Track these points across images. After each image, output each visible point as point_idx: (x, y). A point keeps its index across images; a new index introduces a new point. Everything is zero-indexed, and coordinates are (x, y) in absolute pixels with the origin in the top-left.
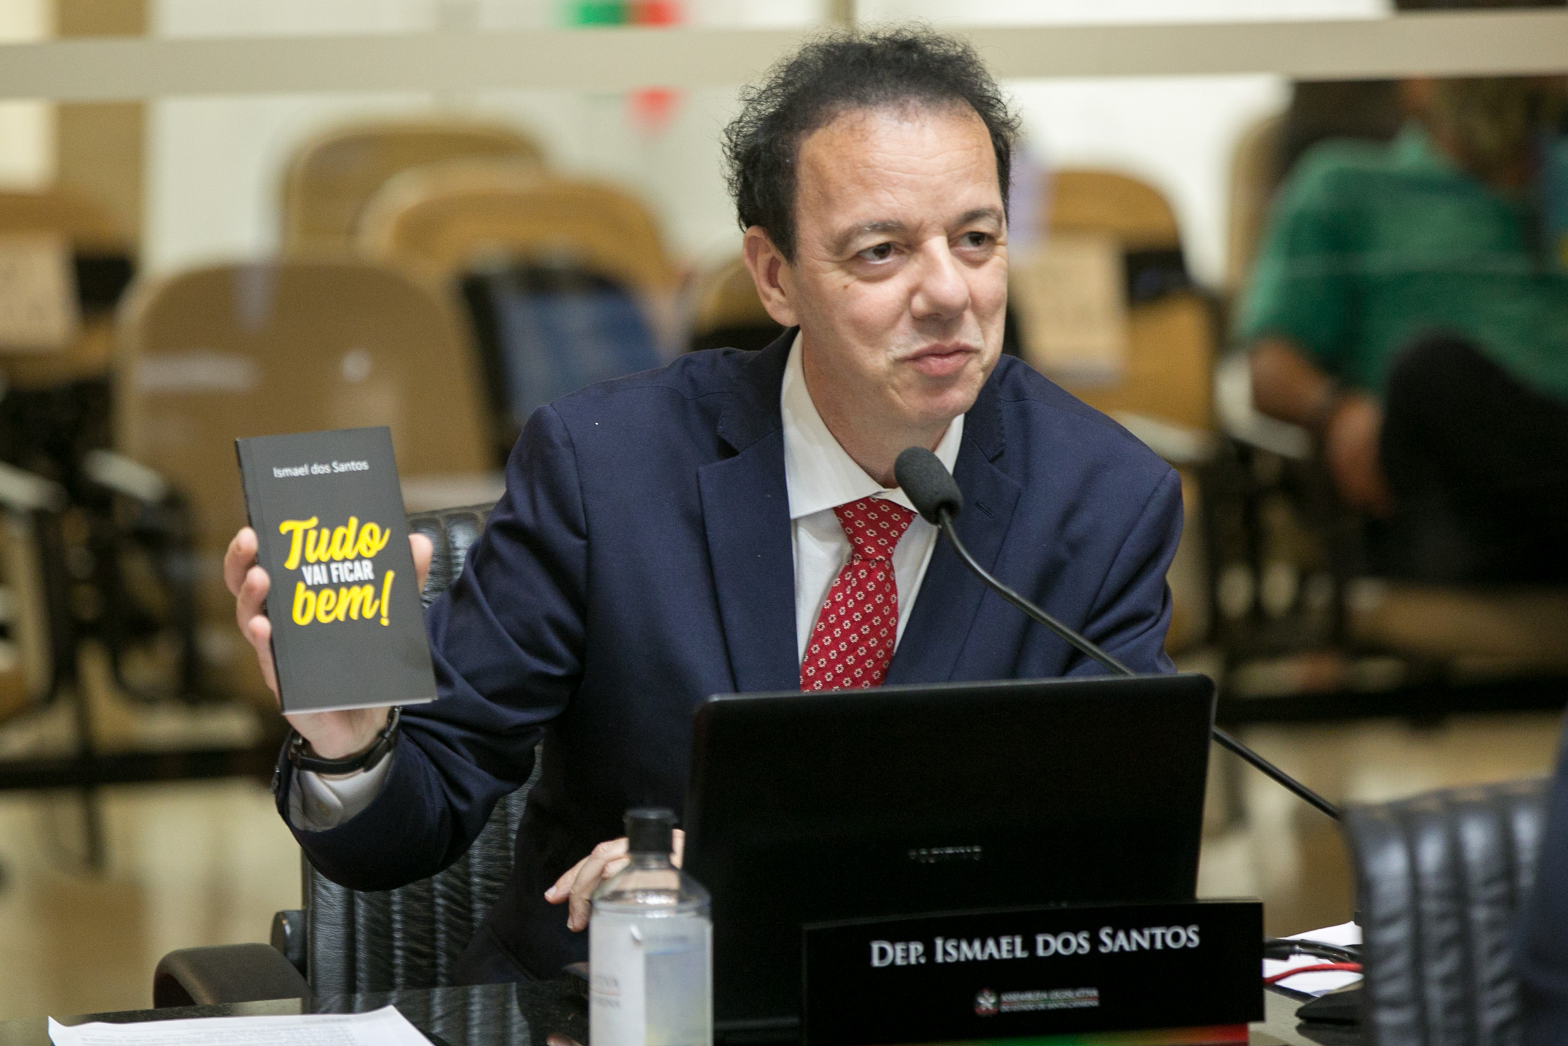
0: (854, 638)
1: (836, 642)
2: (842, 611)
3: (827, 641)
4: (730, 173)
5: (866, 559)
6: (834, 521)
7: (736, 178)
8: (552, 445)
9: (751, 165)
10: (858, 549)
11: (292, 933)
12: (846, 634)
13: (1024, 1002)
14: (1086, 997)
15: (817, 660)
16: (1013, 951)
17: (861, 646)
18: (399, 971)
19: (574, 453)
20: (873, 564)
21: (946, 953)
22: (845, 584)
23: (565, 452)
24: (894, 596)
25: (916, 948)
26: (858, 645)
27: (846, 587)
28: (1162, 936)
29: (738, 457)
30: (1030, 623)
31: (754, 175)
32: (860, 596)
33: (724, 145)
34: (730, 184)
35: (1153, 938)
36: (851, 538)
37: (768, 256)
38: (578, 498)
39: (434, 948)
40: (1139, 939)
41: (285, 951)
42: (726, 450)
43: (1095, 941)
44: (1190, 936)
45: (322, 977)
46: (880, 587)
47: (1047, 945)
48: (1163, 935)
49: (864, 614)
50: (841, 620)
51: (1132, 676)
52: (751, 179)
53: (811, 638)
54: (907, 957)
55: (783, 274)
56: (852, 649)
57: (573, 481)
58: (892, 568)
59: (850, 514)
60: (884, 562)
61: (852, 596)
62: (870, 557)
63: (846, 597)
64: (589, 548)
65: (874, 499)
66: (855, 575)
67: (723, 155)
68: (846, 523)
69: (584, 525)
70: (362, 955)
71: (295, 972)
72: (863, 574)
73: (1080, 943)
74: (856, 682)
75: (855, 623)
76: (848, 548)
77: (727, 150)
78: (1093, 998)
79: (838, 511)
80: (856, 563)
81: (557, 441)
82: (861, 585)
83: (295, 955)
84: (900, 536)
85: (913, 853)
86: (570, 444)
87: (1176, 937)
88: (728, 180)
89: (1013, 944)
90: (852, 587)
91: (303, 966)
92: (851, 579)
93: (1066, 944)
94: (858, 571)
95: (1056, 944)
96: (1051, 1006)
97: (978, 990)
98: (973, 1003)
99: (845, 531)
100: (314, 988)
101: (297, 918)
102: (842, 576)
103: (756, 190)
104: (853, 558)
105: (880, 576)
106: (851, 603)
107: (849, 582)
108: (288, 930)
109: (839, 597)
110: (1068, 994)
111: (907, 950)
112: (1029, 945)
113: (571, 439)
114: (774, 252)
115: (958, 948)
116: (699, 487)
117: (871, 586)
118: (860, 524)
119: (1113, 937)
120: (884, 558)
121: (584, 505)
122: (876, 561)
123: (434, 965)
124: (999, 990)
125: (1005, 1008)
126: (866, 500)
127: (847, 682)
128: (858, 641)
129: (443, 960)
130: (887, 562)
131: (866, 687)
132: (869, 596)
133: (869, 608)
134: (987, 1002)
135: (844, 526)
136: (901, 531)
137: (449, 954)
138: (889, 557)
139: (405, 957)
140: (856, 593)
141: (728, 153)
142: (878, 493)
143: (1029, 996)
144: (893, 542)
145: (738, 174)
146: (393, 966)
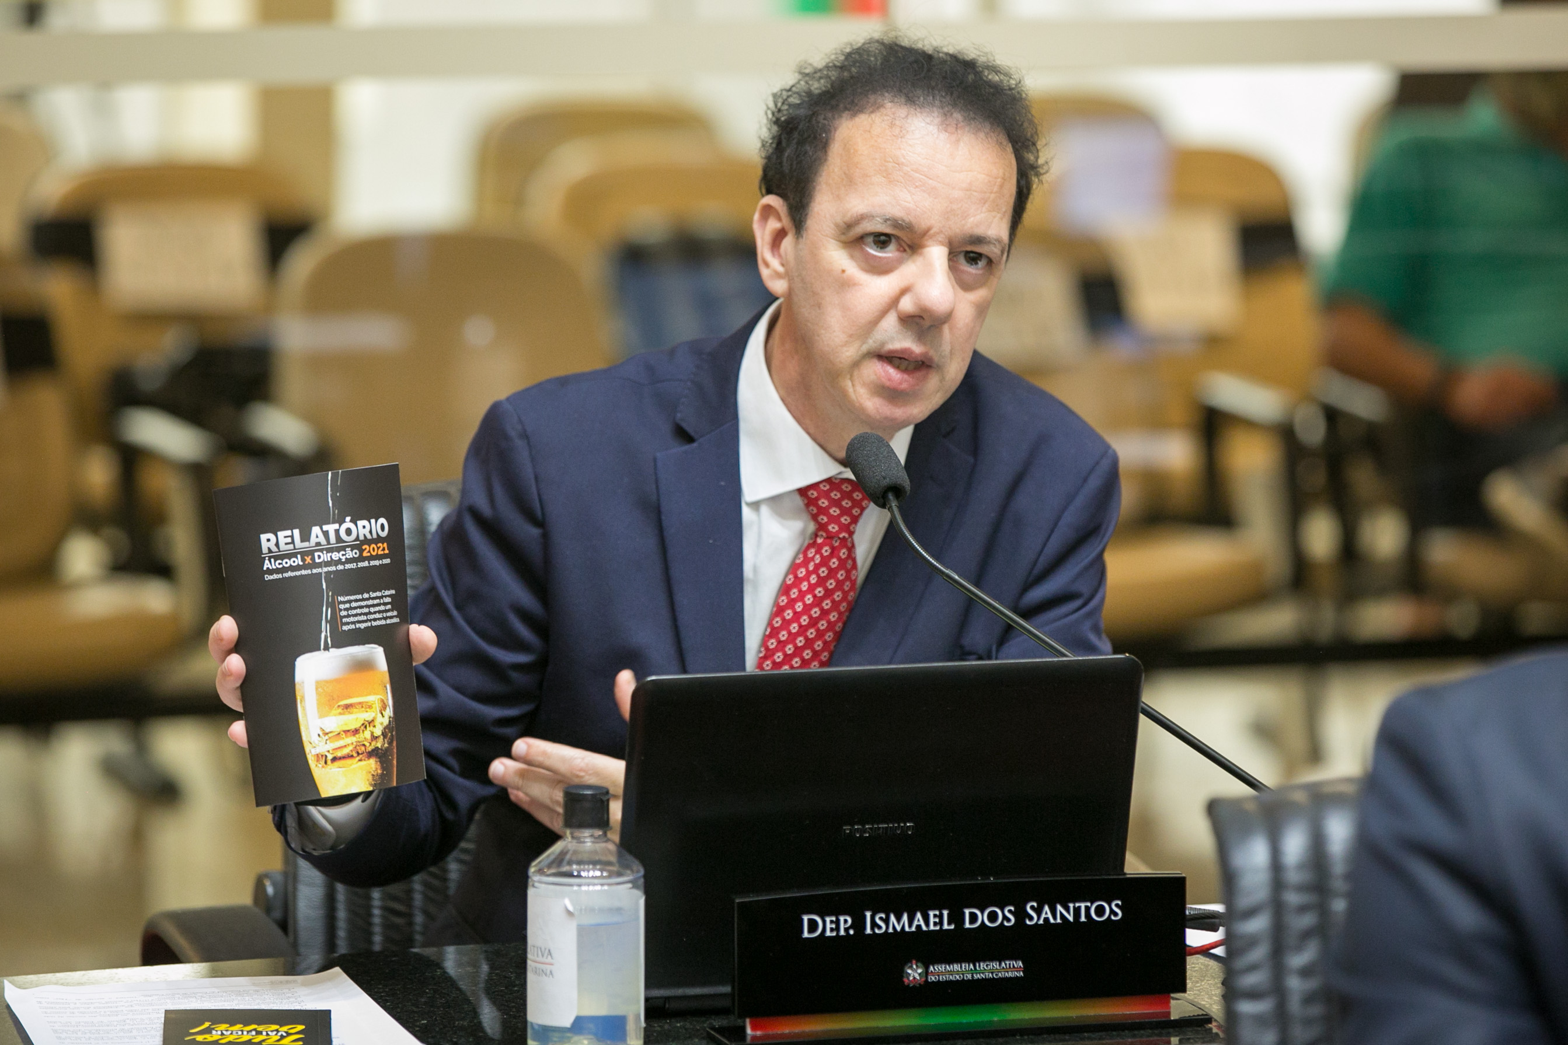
0: (815, 612)
1: (797, 616)
2: (804, 586)
3: (789, 614)
4: (766, 135)
5: (830, 537)
6: (799, 501)
7: (770, 141)
8: (507, 437)
9: (788, 129)
10: (822, 527)
11: (275, 894)
12: (807, 609)
13: (951, 973)
14: (1012, 969)
15: (778, 633)
16: (941, 923)
17: (822, 619)
18: (377, 929)
19: (529, 443)
20: (836, 541)
21: (874, 924)
22: (807, 561)
23: (520, 443)
24: (854, 572)
25: (846, 921)
26: (819, 619)
27: (809, 563)
28: (1086, 909)
29: (695, 445)
30: (970, 603)
31: (788, 140)
32: (823, 572)
33: (768, 108)
34: (763, 146)
35: (1077, 911)
36: (814, 517)
37: (777, 225)
38: (534, 490)
39: (410, 906)
40: (1064, 913)
41: (268, 910)
42: (684, 436)
43: (1021, 914)
44: (1114, 910)
45: (303, 936)
46: (842, 563)
47: (973, 918)
48: (1088, 909)
49: (826, 590)
50: (802, 595)
51: (1071, 657)
52: (784, 144)
53: (774, 612)
54: (838, 929)
55: (788, 243)
56: (814, 622)
57: (527, 471)
58: (853, 546)
59: (813, 494)
60: (847, 539)
61: (816, 571)
62: (833, 535)
63: (809, 574)
64: (546, 536)
65: (836, 479)
66: (819, 552)
67: (765, 117)
68: (810, 502)
69: (539, 513)
70: (342, 914)
71: (278, 932)
72: (826, 551)
73: (1006, 916)
74: (805, 663)
75: (816, 599)
76: (812, 527)
77: (769, 113)
78: (1018, 970)
79: (803, 492)
80: (820, 541)
81: (513, 434)
82: (825, 562)
83: (278, 914)
84: (861, 514)
85: (847, 829)
86: (525, 436)
87: (1100, 911)
88: (763, 141)
89: (941, 917)
90: (815, 564)
91: (285, 924)
92: (814, 556)
93: (993, 917)
94: (822, 548)
95: (983, 917)
96: (977, 976)
97: (907, 961)
98: (901, 973)
99: (809, 511)
100: (295, 945)
101: (279, 878)
102: (805, 553)
103: (786, 154)
104: (816, 536)
105: (843, 553)
106: (813, 579)
107: (812, 559)
108: (270, 890)
109: (802, 572)
110: (995, 965)
111: (837, 922)
112: (956, 918)
113: (525, 431)
114: (786, 222)
115: (886, 921)
116: (656, 474)
117: (834, 563)
118: (824, 503)
119: (1039, 911)
120: (847, 536)
121: (539, 495)
122: (839, 538)
123: (411, 924)
124: (926, 963)
125: (932, 978)
126: (829, 481)
127: (796, 662)
128: (820, 615)
129: (419, 919)
130: (850, 540)
131: (815, 668)
132: (832, 573)
133: (831, 584)
134: (914, 973)
135: (807, 505)
136: (863, 509)
137: (426, 912)
138: (851, 534)
139: (383, 917)
140: (819, 569)
141: (770, 116)
142: (840, 473)
143: (956, 967)
144: (855, 520)
145: (773, 138)
146: (370, 924)
